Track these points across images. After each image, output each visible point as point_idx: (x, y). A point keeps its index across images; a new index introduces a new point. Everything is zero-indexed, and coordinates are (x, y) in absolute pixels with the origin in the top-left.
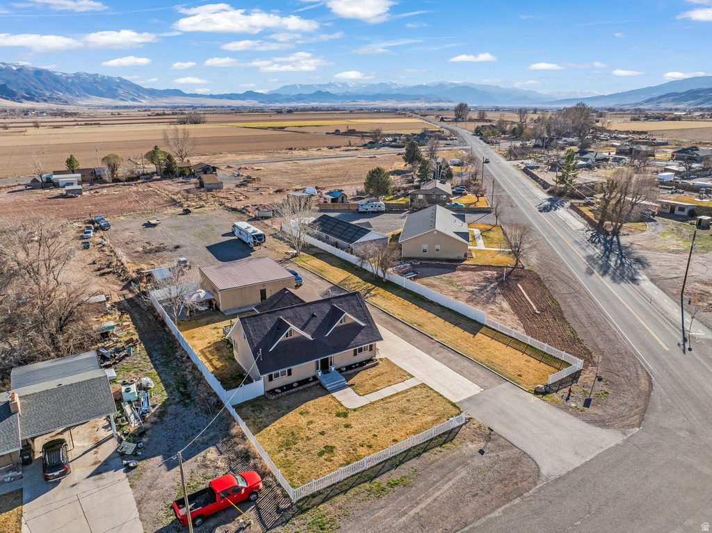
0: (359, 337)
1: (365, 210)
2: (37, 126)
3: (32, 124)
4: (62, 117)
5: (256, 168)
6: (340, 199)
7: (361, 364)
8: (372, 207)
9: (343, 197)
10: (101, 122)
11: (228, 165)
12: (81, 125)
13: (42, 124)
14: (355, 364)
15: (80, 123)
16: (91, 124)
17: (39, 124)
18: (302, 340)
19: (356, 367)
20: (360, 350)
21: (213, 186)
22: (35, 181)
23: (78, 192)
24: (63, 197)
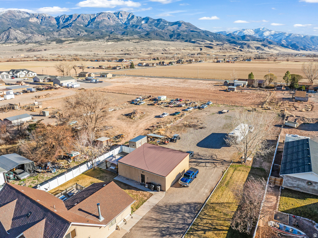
2: (288, 61)
3: (286, 60)
4: (310, 57)
12: (311, 61)
13: (290, 60)
15: (311, 60)
21: (301, 99)
22: (226, 82)
23: (233, 90)
24: (225, 91)
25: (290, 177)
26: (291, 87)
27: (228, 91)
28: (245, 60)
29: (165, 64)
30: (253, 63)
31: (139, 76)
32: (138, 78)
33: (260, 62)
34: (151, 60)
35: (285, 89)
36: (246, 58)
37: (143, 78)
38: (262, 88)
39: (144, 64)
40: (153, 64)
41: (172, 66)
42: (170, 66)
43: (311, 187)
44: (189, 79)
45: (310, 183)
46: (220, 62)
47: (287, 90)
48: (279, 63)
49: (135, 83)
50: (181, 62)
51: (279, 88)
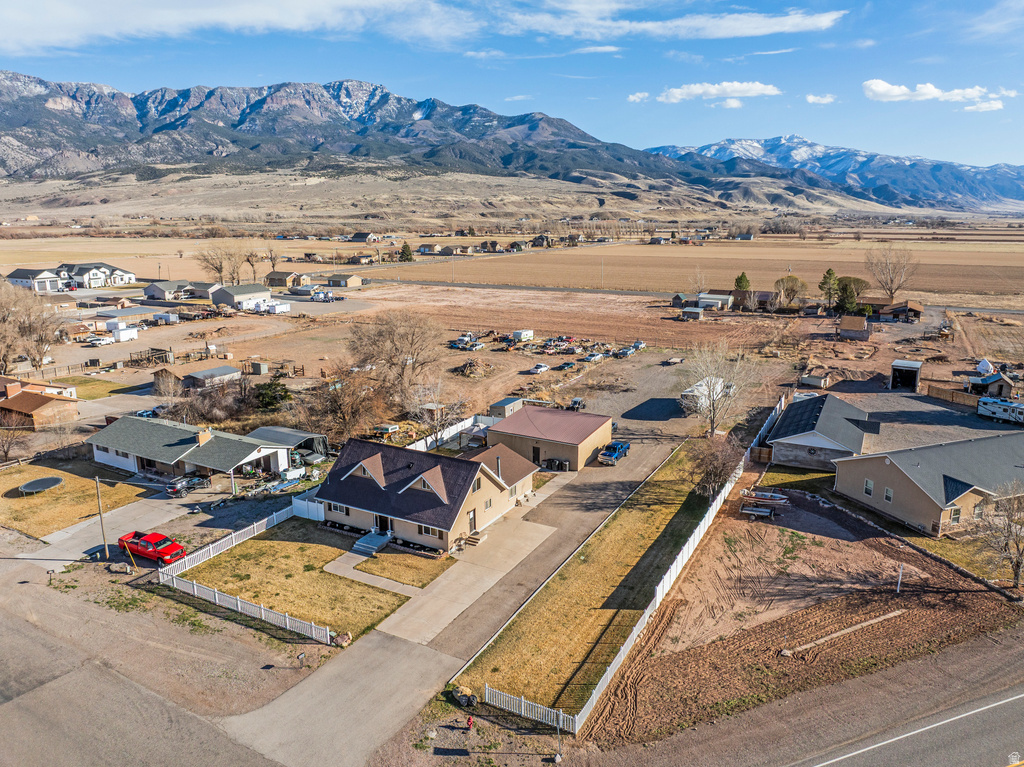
0: (429, 512)
1: (988, 414)
2: (858, 238)
3: (852, 236)
4: (928, 227)
5: (1007, 321)
6: (993, 389)
7: (423, 548)
8: (1005, 410)
9: (1001, 387)
10: (957, 237)
11: (970, 311)
12: (926, 239)
13: (865, 236)
14: (415, 544)
15: (925, 237)
16: (942, 239)
17: (861, 236)
18: (371, 483)
19: (413, 548)
20: (427, 531)
21: (852, 335)
22: (677, 298)
23: (695, 316)
24: (676, 319)
25: (782, 444)
26: (839, 310)
27: (682, 320)
28: (734, 238)
29: (498, 247)
30: (756, 245)
31: (437, 283)
32: (436, 288)
33: (779, 241)
34: (450, 235)
35: (824, 314)
36: (738, 231)
37: (450, 288)
38: (768, 312)
39: (438, 248)
40: (464, 249)
41: (520, 254)
42: (515, 254)
43: (815, 458)
44: (578, 290)
45: (812, 450)
46: (659, 243)
47: (829, 316)
48: (830, 246)
49: (434, 301)
50: (545, 243)
51: (811, 312)
